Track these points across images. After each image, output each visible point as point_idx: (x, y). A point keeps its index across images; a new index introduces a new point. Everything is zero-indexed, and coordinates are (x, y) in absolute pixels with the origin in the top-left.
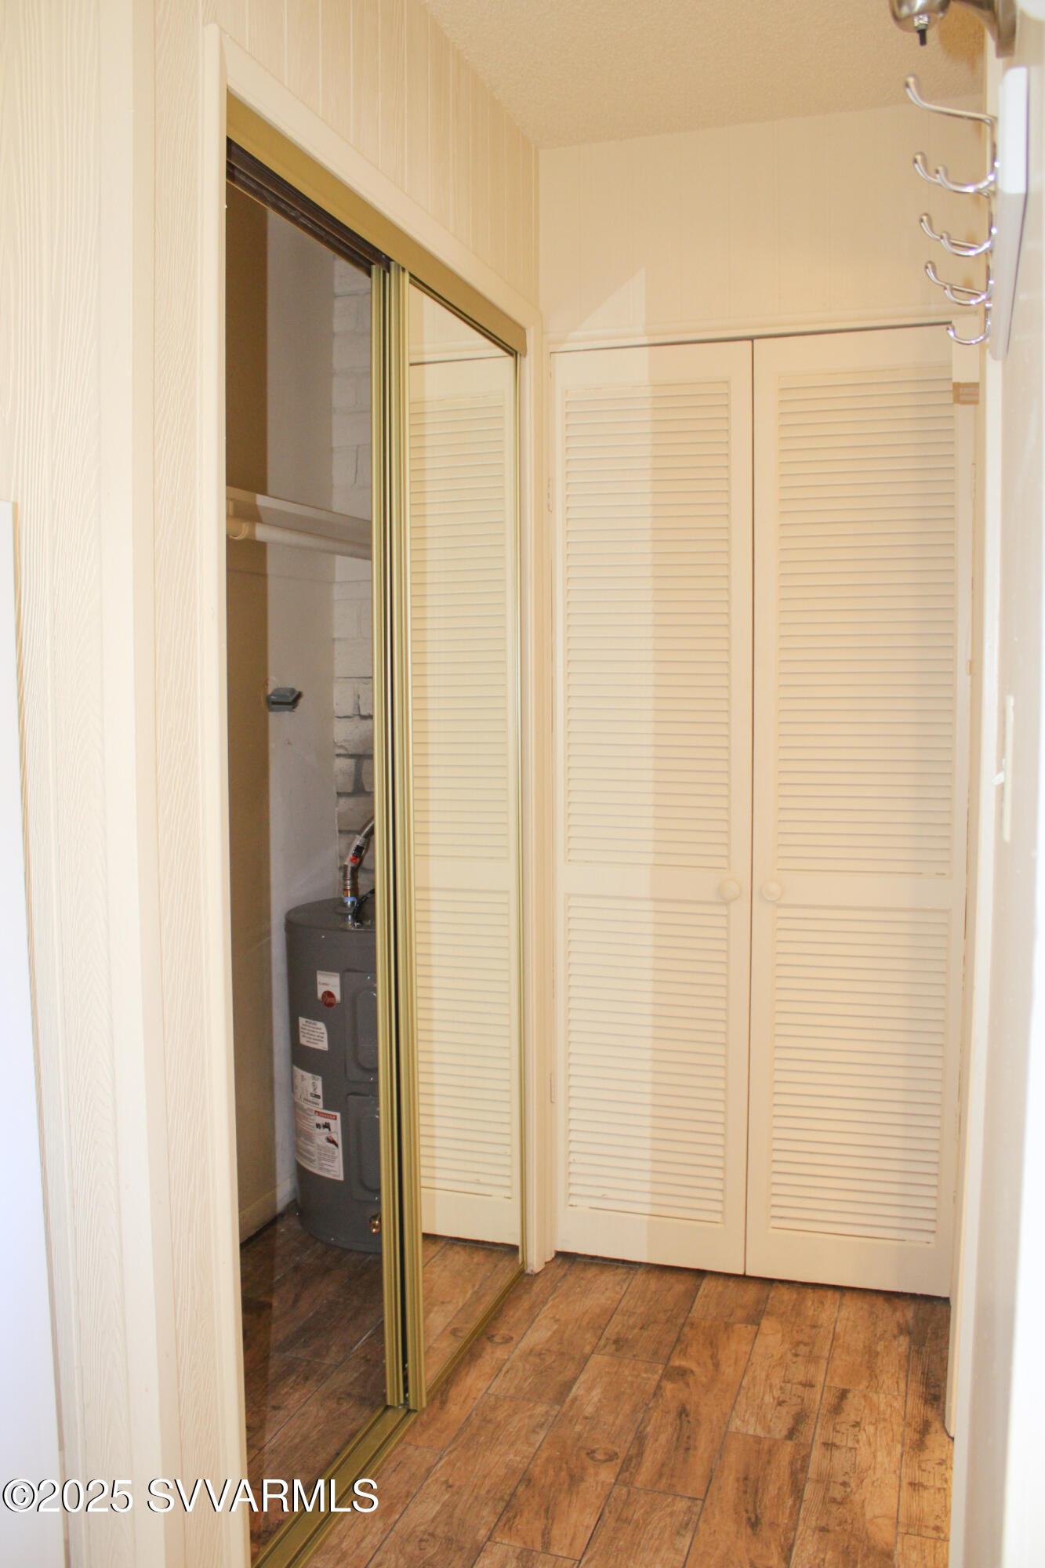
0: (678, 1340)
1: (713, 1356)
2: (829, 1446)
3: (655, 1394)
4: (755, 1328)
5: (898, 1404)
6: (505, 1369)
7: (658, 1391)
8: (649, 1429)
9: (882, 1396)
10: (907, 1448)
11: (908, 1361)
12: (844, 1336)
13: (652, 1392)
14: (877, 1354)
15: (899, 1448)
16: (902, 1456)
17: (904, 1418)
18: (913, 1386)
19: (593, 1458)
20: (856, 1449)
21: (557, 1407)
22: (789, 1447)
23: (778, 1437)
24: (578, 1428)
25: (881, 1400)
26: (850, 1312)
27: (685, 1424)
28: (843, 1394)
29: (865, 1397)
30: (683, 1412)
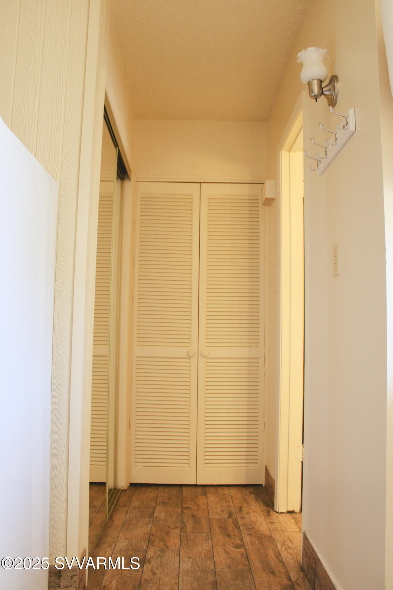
0: (182, 501)
1: (196, 503)
2: (242, 518)
3: (182, 513)
4: (205, 497)
5: (258, 508)
6: (128, 512)
7: (182, 512)
8: (184, 520)
9: (252, 507)
10: (265, 516)
11: (257, 499)
12: (234, 496)
13: (181, 513)
14: (246, 499)
15: (263, 517)
16: (265, 518)
17: (261, 510)
18: (261, 504)
19: (170, 528)
20: (251, 518)
21: (152, 519)
22: (230, 520)
23: (226, 518)
24: (161, 522)
25: (253, 508)
26: (233, 491)
27: (195, 518)
28: (241, 508)
29: (248, 507)
30: (193, 516)
